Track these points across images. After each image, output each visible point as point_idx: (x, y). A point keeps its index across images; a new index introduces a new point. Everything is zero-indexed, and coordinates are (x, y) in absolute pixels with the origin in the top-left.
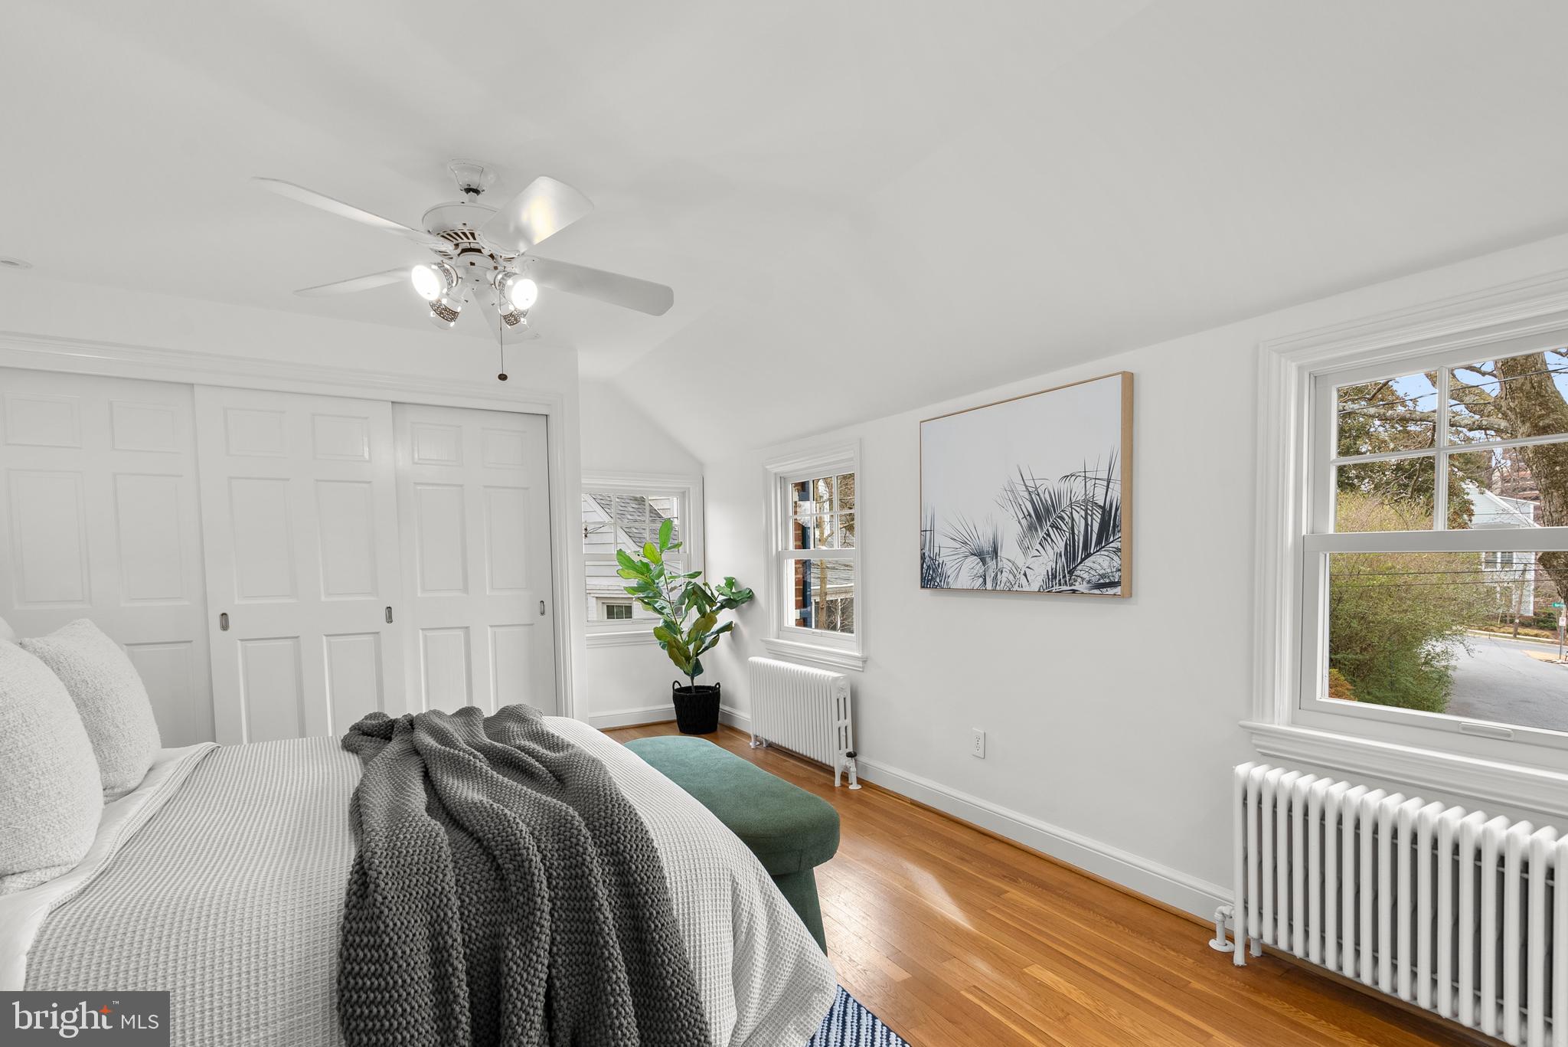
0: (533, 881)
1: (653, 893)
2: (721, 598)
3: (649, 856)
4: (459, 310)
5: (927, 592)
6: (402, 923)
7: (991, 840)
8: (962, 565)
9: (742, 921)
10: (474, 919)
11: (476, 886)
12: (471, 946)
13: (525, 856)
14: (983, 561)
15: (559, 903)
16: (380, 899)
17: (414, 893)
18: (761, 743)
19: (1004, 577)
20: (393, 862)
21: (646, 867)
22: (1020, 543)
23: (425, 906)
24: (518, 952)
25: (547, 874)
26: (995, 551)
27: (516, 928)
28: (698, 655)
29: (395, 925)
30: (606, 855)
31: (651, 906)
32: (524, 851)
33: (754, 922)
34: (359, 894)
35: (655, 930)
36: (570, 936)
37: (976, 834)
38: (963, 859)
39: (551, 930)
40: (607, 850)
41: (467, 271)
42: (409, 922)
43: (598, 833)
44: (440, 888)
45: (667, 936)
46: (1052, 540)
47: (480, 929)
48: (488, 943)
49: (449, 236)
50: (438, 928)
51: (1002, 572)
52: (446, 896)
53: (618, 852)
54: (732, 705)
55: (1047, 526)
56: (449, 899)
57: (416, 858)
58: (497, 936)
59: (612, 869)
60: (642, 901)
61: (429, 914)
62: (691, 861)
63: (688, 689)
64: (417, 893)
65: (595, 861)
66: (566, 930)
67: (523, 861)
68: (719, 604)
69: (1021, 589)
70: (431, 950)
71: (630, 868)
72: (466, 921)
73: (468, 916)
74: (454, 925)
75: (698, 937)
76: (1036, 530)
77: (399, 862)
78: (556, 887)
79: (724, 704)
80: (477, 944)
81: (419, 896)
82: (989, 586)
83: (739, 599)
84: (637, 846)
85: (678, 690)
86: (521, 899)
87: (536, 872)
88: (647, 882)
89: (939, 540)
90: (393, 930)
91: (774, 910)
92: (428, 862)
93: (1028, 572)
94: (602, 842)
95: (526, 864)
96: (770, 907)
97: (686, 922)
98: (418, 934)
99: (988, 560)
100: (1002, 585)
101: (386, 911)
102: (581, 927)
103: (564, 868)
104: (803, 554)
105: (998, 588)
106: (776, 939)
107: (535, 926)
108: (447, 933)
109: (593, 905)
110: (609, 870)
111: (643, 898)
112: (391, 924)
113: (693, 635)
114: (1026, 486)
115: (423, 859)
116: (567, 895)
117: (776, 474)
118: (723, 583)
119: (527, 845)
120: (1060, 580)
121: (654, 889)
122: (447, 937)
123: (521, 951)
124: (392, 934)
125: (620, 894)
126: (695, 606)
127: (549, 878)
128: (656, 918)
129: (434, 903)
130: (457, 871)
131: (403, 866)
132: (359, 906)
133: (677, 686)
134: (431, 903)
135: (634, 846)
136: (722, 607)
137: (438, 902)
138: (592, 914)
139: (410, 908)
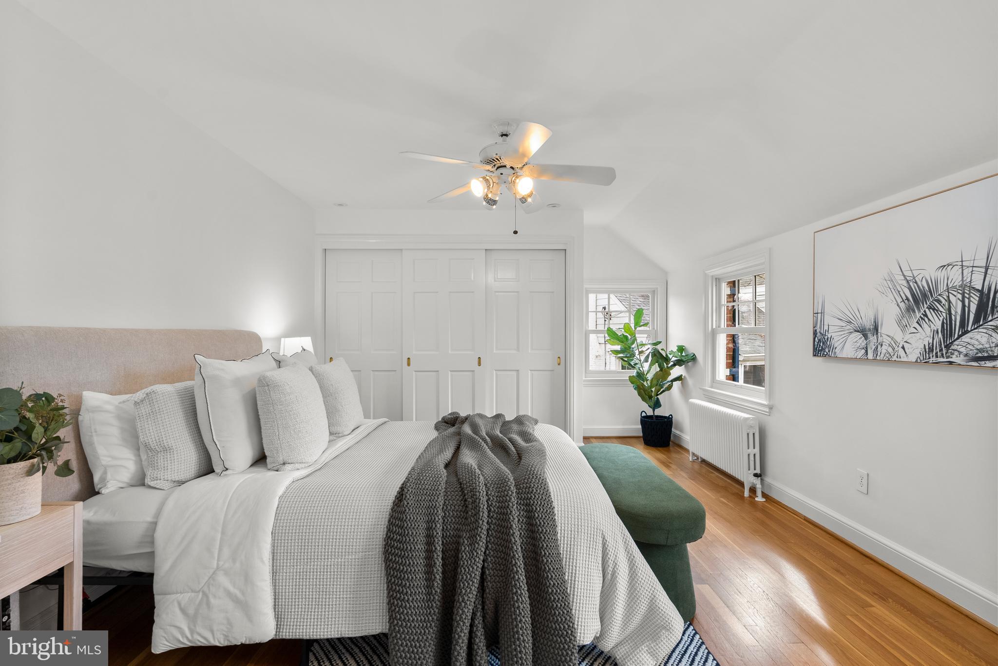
0: (479, 511)
1: (545, 533)
2: (674, 359)
3: (547, 511)
4: (497, 199)
5: (819, 360)
6: (414, 518)
7: (871, 562)
8: (847, 339)
9: (609, 566)
10: (450, 525)
11: (453, 508)
12: (447, 539)
13: (477, 497)
14: (866, 337)
15: (492, 527)
16: (406, 503)
17: (422, 504)
18: (698, 459)
19: (884, 349)
20: (416, 486)
21: (544, 516)
22: (899, 322)
23: (426, 512)
24: (467, 548)
25: (489, 509)
26: (876, 329)
27: (468, 535)
28: (657, 395)
29: (410, 518)
30: (523, 505)
31: (544, 541)
32: (478, 494)
33: (617, 569)
34: (399, 499)
35: (544, 556)
36: (497, 547)
37: (858, 554)
38: (838, 571)
39: (486, 541)
40: (524, 502)
41: (499, 178)
42: (417, 518)
43: (521, 491)
44: (434, 504)
45: (552, 561)
46: (929, 320)
47: (452, 531)
48: (455, 539)
49: (489, 162)
50: (431, 525)
51: (882, 345)
52: (436, 509)
53: (529, 505)
54: (681, 431)
55: (924, 308)
56: (438, 511)
57: (427, 486)
58: (460, 537)
59: (525, 514)
60: (538, 536)
61: (428, 516)
62: (576, 519)
63: (650, 417)
64: (424, 505)
65: (515, 507)
66: (495, 542)
67: (476, 499)
68: (672, 363)
69: (899, 360)
70: (427, 536)
71: (535, 515)
72: (445, 525)
73: (447, 523)
74: (438, 525)
75: (574, 568)
76: (914, 311)
77: (419, 487)
78: (492, 517)
79: (676, 428)
80: (450, 538)
81: (424, 506)
82: (870, 356)
83: (686, 359)
84: (541, 503)
85: (644, 417)
86: (473, 519)
87: (482, 506)
88: (543, 526)
89: (828, 320)
90: (409, 520)
91: (634, 565)
92: (432, 489)
93: (906, 345)
94: (522, 497)
95: (478, 500)
96: (631, 562)
97: (568, 557)
98: (420, 525)
99: (870, 335)
100: (882, 355)
101: (407, 510)
102: (503, 543)
103: (498, 507)
104: (732, 331)
105: (878, 358)
106: (634, 585)
107: (477, 536)
108: (434, 528)
109: (510, 532)
110: (523, 514)
111: (540, 535)
112: (409, 517)
113: (655, 382)
114: (904, 276)
115: (430, 488)
116: (497, 523)
117: (712, 276)
118: (675, 349)
119: (480, 490)
120: (937, 353)
121: (546, 531)
122: (434, 531)
123: (469, 548)
124: (408, 522)
125: (528, 529)
126: (657, 364)
127: (489, 511)
128: (546, 548)
129: (431, 511)
130: (446, 497)
131: (421, 489)
132: (398, 505)
133: (644, 414)
134: (429, 511)
135: (539, 503)
136: (674, 365)
137: (432, 511)
138: (509, 537)
139: (419, 511)
